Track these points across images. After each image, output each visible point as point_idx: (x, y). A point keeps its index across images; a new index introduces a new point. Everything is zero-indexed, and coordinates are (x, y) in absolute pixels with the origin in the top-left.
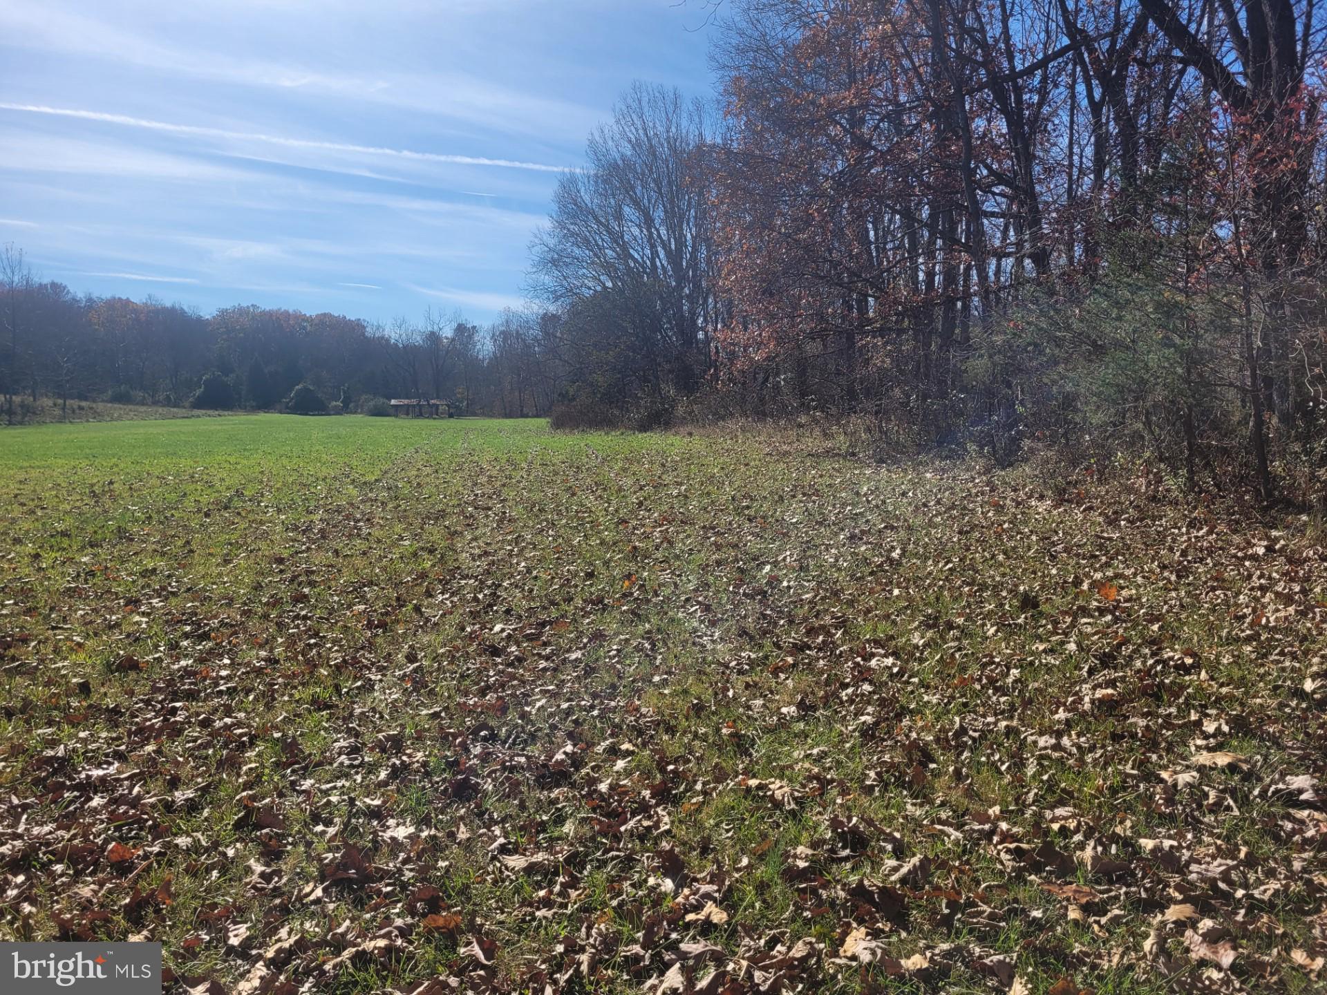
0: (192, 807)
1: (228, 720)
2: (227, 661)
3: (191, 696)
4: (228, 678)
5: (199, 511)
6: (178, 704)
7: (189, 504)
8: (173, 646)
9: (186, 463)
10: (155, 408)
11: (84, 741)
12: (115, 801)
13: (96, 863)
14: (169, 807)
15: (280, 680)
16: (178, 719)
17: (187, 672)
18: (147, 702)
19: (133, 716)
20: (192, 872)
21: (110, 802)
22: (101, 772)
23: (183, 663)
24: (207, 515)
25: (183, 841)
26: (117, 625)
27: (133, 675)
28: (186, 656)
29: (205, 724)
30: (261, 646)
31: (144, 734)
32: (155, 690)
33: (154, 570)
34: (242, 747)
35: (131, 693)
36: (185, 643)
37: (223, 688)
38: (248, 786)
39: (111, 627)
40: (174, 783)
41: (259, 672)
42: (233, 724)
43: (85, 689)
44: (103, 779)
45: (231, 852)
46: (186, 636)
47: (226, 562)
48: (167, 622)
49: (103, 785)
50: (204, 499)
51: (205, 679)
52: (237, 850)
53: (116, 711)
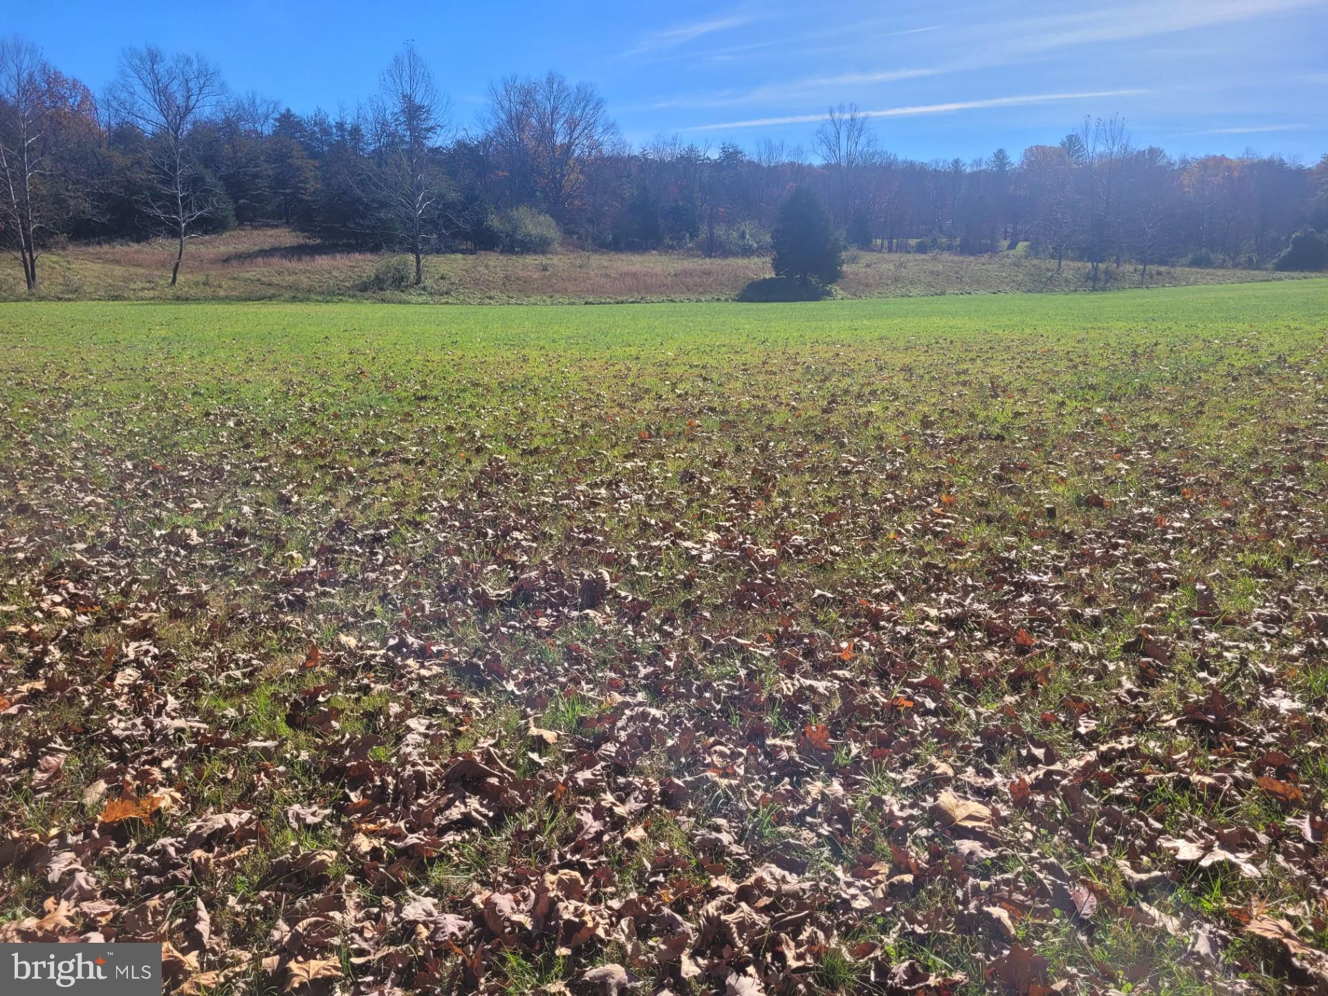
0: (1096, 622)
1: (1162, 565)
2: (1186, 515)
3: (1139, 538)
4: (1180, 530)
5: (1229, 374)
6: (1121, 541)
7: (1222, 368)
8: (1144, 493)
9: (1239, 327)
10: (1232, 272)
11: (1036, 552)
12: (1038, 602)
13: (1006, 640)
14: (1076, 617)
15: (1231, 542)
16: (1116, 553)
17: (1143, 517)
18: (1099, 535)
19: (1083, 543)
20: (1072, 668)
21: (1033, 602)
22: (1036, 578)
23: (1145, 510)
24: (1235, 379)
25: (1075, 646)
26: (1101, 468)
27: (1095, 510)
28: (1152, 505)
29: (1138, 563)
30: (1228, 509)
31: (1086, 558)
32: (1109, 526)
33: (1157, 425)
34: (1163, 588)
35: (1088, 525)
36: (1154, 493)
37: (1169, 537)
38: (1150, 620)
39: (1095, 469)
40: (1090, 601)
41: (1213, 530)
42: (1165, 569)
43: (1051, 513)
44: (1034, 583)
45: (1112, 667)
46: (1158, 487)
47: (1232, 425)
48: (1146, 472)
49: (1034, 588)
50: (1238, 365)
51: (1156, 526)
52: (1119, 667)
53: (1069, 536)
